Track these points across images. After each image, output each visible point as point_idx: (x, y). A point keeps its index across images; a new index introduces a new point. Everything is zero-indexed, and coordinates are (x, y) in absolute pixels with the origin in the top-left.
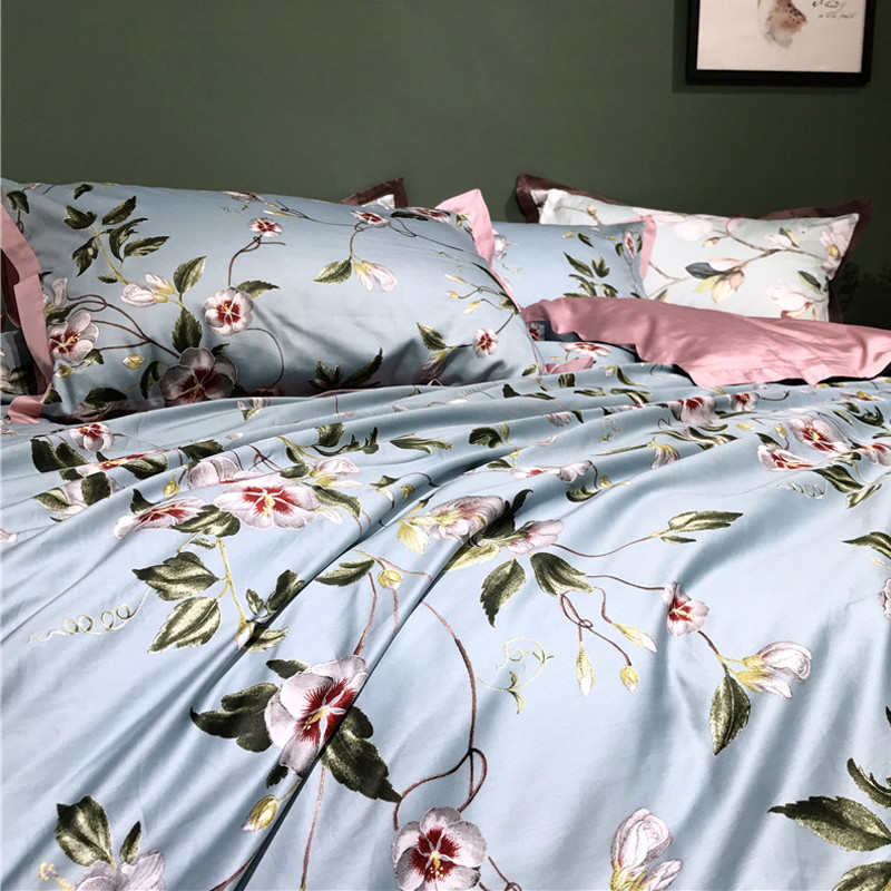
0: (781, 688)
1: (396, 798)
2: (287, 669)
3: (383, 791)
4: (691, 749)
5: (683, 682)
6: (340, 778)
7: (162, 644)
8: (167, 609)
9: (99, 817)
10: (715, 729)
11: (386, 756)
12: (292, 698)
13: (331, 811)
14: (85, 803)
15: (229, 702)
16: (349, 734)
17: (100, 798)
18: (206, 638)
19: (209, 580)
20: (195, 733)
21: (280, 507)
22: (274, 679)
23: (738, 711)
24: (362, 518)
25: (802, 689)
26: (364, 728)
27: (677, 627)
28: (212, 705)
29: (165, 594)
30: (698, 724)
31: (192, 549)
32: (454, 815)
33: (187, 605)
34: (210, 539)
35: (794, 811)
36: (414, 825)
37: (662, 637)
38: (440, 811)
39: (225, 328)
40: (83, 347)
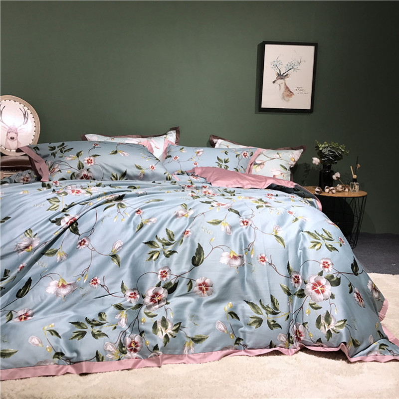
0: (149, 224)
1: (80, 235)
2: (67, 215)
3: (78, 234)
4: (131, 232)
5: (134, 222)
6: (71, 231)
7: (48, 210)
8: (51, 205)
9: (31, 231)
10: (137, 230)
11: (79, 229)
12: (67, 219)
13: (68, 236)
14: (30, 229)
15: (56, 219)
16: (74, 225)
17: (31, 229)
18: (56, 210)
19: (59, 202)
20: (50, 222)
21: (77, 193)
22: (65, 216)
23: (142, 226)
24: (92, 196)
25: (153, 224)
26: (77, 224)
27: (136, 214)
28: (54, 219)
29: (51, 203)
30: (134, 229)
31: (58, 197)
32: (87, 237)
33: (54, 205)
34: (61, 196)
35: (145, 243)
36: (81, 239)
37: (133, 215)
38: (85, 237)
39: (89, 165)
40: (57, 170)
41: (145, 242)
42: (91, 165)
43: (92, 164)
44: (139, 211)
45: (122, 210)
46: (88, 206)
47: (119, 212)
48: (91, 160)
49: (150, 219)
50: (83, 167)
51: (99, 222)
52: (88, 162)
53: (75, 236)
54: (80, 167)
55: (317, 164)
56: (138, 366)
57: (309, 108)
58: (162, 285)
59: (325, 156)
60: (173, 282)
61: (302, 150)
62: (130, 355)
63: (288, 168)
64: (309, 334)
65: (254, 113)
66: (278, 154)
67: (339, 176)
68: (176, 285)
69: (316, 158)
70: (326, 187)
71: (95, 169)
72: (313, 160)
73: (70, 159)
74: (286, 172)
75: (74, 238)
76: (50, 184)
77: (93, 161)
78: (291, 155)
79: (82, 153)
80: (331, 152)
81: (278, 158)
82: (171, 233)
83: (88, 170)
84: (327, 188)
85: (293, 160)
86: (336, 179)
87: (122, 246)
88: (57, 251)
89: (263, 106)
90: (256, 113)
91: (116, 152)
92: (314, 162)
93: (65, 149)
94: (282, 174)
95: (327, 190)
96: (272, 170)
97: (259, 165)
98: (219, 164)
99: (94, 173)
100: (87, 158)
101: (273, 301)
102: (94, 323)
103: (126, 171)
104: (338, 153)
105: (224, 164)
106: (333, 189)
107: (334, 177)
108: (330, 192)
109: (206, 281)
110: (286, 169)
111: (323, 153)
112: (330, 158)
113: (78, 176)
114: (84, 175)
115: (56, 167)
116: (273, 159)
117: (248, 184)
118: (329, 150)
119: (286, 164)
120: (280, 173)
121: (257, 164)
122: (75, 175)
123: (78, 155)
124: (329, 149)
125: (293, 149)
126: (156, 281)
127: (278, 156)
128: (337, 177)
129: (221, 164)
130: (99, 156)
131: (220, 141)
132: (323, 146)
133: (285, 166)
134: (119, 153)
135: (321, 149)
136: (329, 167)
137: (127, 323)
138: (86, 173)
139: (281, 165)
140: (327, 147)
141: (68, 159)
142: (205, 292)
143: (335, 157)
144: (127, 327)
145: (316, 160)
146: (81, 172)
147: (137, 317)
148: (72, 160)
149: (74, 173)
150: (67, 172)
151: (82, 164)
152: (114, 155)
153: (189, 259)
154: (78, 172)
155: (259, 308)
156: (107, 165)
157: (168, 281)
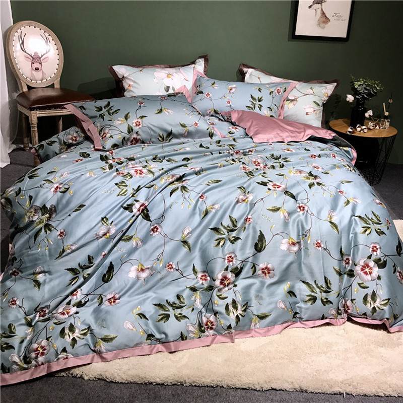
0: (214, 211)
1: (151, 221)
2: (137, 201)
4: (197, 218)
5: (199, 208)
6: (143, 217)
7: (118, 195)
8: (120, 190)
9: (107, 219)
10: (202, 216)
11: (150, 216)
12: (137, 205)
13: (141, 222)
14: (105, 217)
15: (128, 205)
16: (145, 212)
17: (107, 217)
18: (125, 195)
19: (126, 186)
20: (122, 209)
21: (140, 174)
22: (135, 202)
23: (207, 213)
25: (217, 211)
26: (147, 211)
27: (201, 200)
28: (125, 205)
29: (119, 188)
30: (200, 215)
31: (124, 181)
32: (159, 224)
33: (123, 190)
34: (127, 179)
36: (153, 225)
37: (198, 201)
38: (157, 224)
39: (138, 127)
40: (108, 135)
41: (210, 228)
42: (140, 128)
43: (140, 126)
44: (202, 196)
45: (187, 195)
46: (155, 191)
47: (185, 198)
48: (139, 123)
49: (213, 205)
50: (132, 130)
51: (168, 209)
52: (137, 125)
53: (147, 223)
54: (130, 130)
55: (351, 101)
56: (215, 342)
57: (344, 35)
58: (229, 269)
59: (360, 94)
60: (239, 267)
61: (336, 84)
62: (207, 333)
63: (321, 104)
64: (356, 309)
65: (287, 40)
66: (311, 88)
67: (372, 114)
68: (242, 269)
69: (351, 96)
70: (358, 125)
71: (143, 132)
72: (347, 97)
73: (120, 122)
74: (318, 109)
75: (146, 224)
76: (107, 156)
77: (141, 123)
78: (324, 90)
79: (130, 114)
80: (367, 90)
81: (311, 94)
82: (234, 220)
83: (137, 133)
84: (359, 127)
85: (326, 95)
86: (368, 117)
87: (191, 232)
88: (132, 237)
89: (297, 33)
90: (288, 41)
91: (161, 111)
92: (348, 99)
93: (113, 111)
94: (314, 111)
95: (359, 129)
96: (306, 107)
97: (292, 101)
98: (253, 102)
99: (143, 136)
100: (135, 121)
101: (326, 282)
102: (175, 305)
103: (172, 131)
104: (373, 91)
105: (257, 103)
106: (365, 129)
107: (367, 115)
108: (362, 132)
109: (268, 266)
110: (319, 105)
111: (358, 91)
112: (365, 96)
113: (128, 139)
114: (134, 138)
115: (107, 131)
116: (307, 95)
117: (287, 137)
118: (364, 88)
119: (318, 100)
120: (313, 110)
121: (290, 100)
122: (126, 139)
123: (126, 118)
124: (364, 86)
125: (326, 83)
126: (224, 266)
127: (311, 92)
128: (370, 116)
129: (255, 102)
130: (145, 117)
131: (250, 70)
132: (359, 83)
133: (318, 102)
134: (164, 111)
135: (356, 87)
136: (363, 105)
137: (201, 304)
138: (135, 136)
139: (314, 102)
140: (362, 85)
141: (118, 122)
142: (267, 275)
143: (369, 94)
144: (202, 307)
145: (350, 98)
146: (131, 136)
147: (211, 299)
148: (121, 124)
149: (124, 138)
150: (117, 138)
151: (131, 127)
152: (159, 114)
153: (252, 245)
154: (128, 136)
155: (313, 287)
156: (154, 126)
157: (235, 266)
